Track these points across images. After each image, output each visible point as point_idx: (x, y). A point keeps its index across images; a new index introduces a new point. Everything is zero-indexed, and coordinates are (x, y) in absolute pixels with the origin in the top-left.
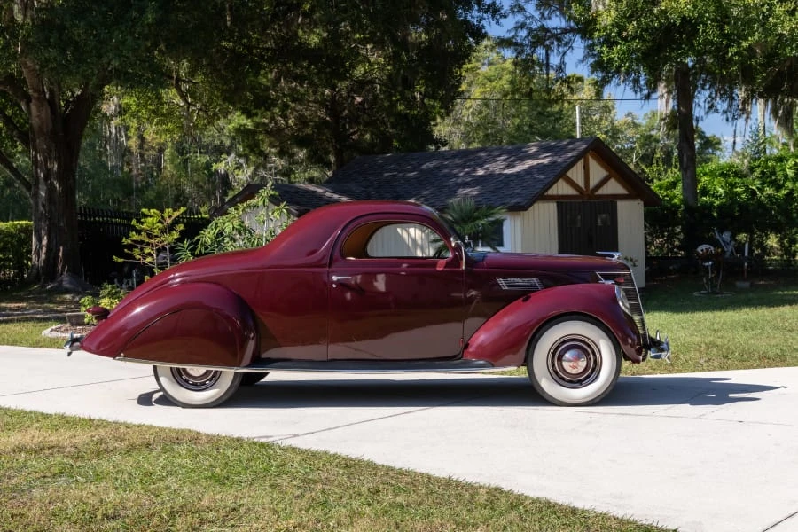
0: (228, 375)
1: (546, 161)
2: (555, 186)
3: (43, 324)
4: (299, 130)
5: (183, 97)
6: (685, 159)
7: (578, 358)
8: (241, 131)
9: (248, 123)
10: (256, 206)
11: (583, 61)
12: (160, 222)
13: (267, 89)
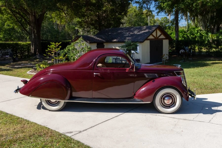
0: (62, 102)
1: (147, 31)
2: (149, 37)
3: (28, 69)
4: (91, 22)
5: (65, 14)
6: (176, 29)
7: (169, 99)
8: (78, 22)
9: (80, 20)
10: (78, 43)
11: (154, 7)
12: (55, 46)
13: (84, 13)
